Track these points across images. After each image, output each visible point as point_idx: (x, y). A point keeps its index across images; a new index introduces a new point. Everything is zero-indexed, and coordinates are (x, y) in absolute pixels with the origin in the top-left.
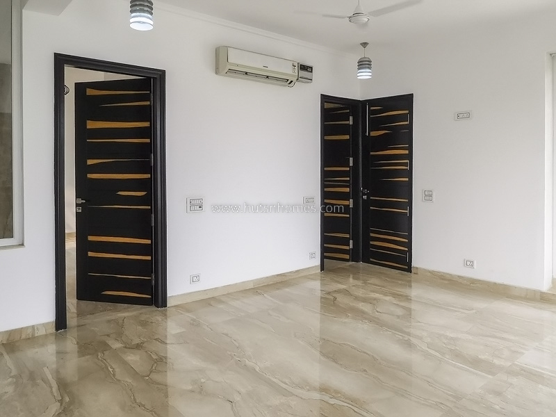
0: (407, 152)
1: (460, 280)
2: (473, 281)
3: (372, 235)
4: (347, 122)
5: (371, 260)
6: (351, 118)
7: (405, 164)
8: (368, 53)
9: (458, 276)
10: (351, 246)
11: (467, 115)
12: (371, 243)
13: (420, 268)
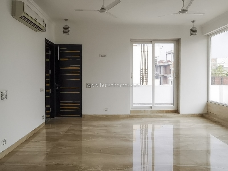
0: (79, 68)
1: (102, 116)
2: (107, 116)
3: (61, 104)
4: (48, 53)
5: (61, 115)
6: (50, 51)
7: (79, 73)
8: (68, 24)
9: (102, 115)
10: (50, 111)
11: (104, 56)
12: (61, 108)
13: (86, 115)
